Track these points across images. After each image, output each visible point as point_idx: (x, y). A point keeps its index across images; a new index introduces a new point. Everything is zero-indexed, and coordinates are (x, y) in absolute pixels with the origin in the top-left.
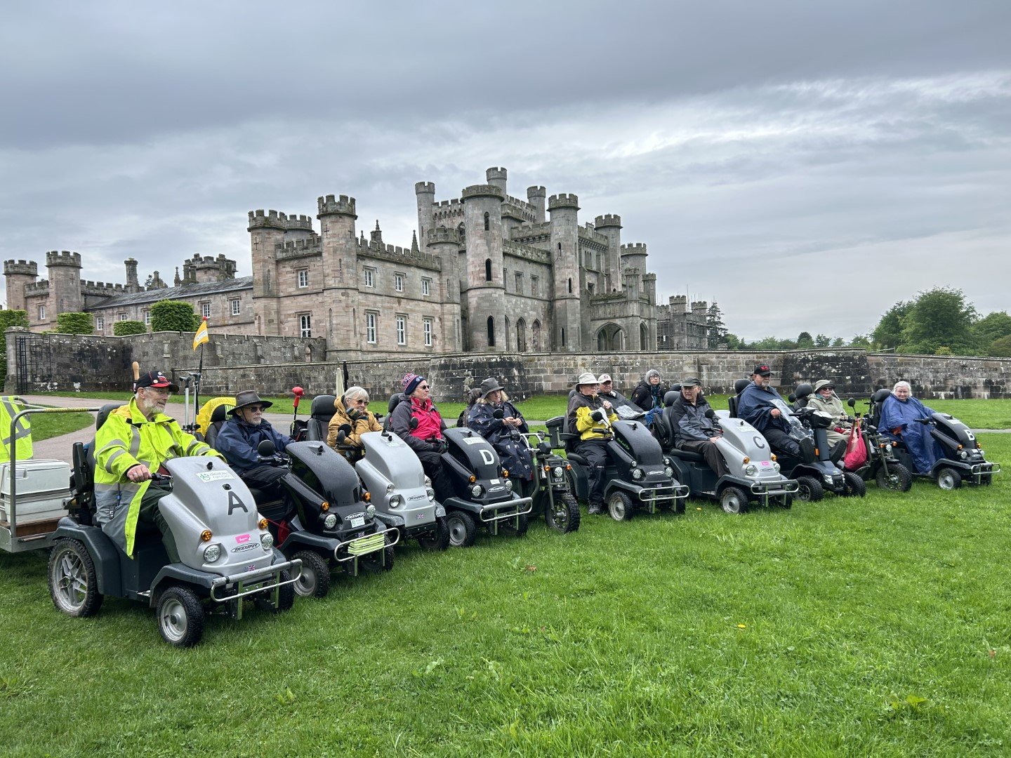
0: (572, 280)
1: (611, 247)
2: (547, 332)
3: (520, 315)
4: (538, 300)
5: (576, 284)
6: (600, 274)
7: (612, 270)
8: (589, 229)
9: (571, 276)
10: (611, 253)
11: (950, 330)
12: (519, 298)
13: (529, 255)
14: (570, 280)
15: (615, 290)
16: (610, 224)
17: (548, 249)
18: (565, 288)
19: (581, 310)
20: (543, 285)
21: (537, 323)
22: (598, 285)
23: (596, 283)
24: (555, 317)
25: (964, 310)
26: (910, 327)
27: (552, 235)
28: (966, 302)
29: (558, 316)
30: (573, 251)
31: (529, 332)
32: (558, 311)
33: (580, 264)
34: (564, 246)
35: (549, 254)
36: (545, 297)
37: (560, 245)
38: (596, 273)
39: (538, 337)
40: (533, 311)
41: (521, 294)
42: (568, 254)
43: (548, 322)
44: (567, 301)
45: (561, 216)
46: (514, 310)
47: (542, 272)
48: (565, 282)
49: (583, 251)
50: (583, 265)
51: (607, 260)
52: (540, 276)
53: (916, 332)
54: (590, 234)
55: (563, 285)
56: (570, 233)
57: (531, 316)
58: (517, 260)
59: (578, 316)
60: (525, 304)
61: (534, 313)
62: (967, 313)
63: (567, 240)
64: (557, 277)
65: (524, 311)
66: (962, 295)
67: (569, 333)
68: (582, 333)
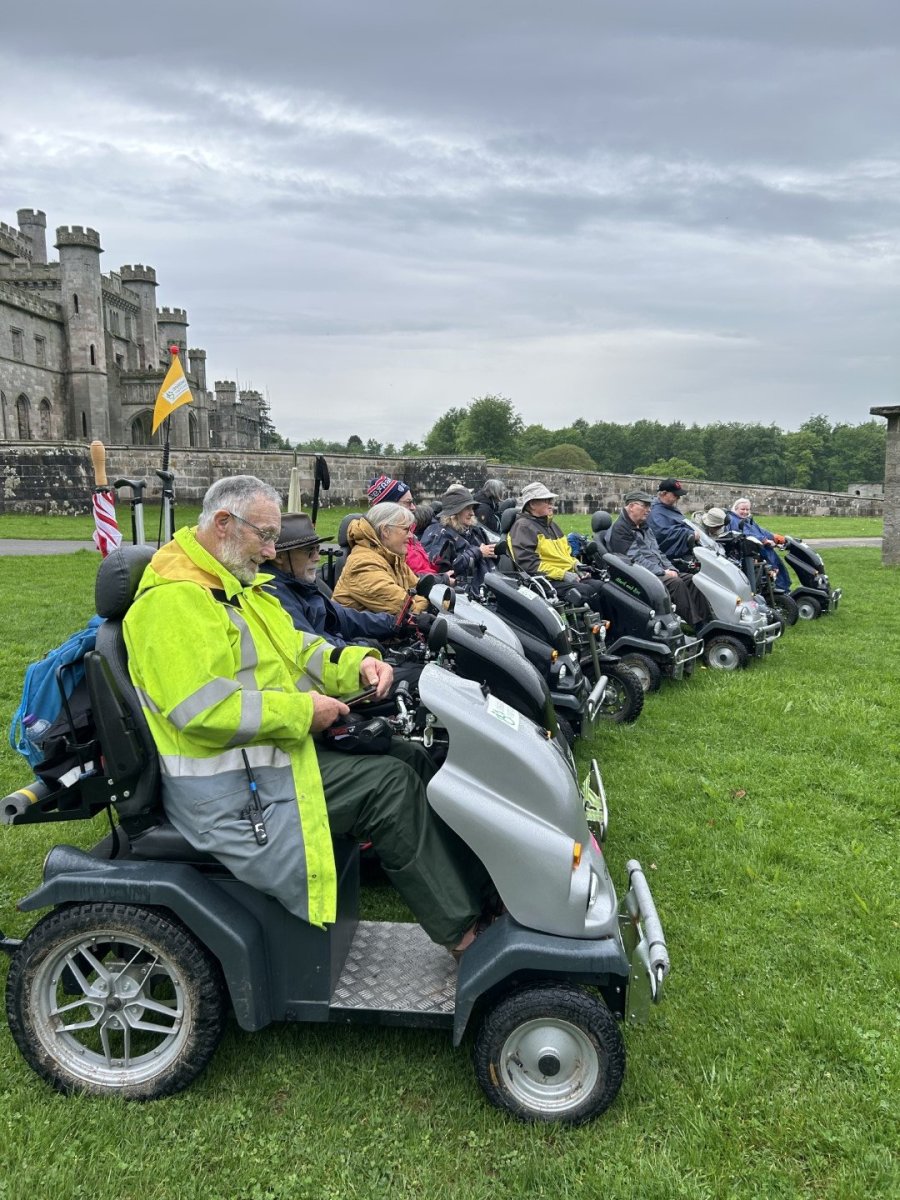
0: (96, 347)
1: (144, 308)
2: (61, 416)
3: (22, 390)
4: (46, 370)
5: (100, 353)
6: (131, 344)
7: (146, 340)
8: (114, 280)
9: (93, 342)
10: (144, 317)
11: (501, 442)
12: (18, 366)
13: (30, 306)
14: (92, 347)
15: (150, 367)
16: (141, 278)
17: (57, 300)
18: (86, 357)
19: (109, 389)
20: (52, 349)
21: (45, 403)
22: (128, 358)
23: (126, 355)
24: (72, 396)
25: (513, 421)
26: (463, 436)
27: (64, 282)
28: (515, 412)
29: (76, 395)
30: (96, 308)
31: (35, 415)
32: (75, 387)
33: (105, 328)
34: (83, 299)
35: (59, 308)
36: (56, 368)
37: (76, 297)
38: (126, 342)
39: (49, 422)
40: (41, 387)
41: (20, 360)
42: (89, 311)
43: (62, 403)
44: (90, 376)
45: (76, 256)
46: (11, 383)
47: (51, 333)
48: (84, 349)
49: (107, 310)
50: (109, 330)
51: (139, 326)
52: (48, 338)
53: (470, 441)
54: (116, 288)
55: (82, 353)
56: (90, 282)
57: (37, 393)
58: (13, 311)
59: (105, 397)
60: (28, 375)
61: (42, 389)
62: (516, 423)
63: (87, 292)
64: (73, 342)
65: (27, 384)
66: (511, 406)
67: (93, 419)
68: (111, 420)
